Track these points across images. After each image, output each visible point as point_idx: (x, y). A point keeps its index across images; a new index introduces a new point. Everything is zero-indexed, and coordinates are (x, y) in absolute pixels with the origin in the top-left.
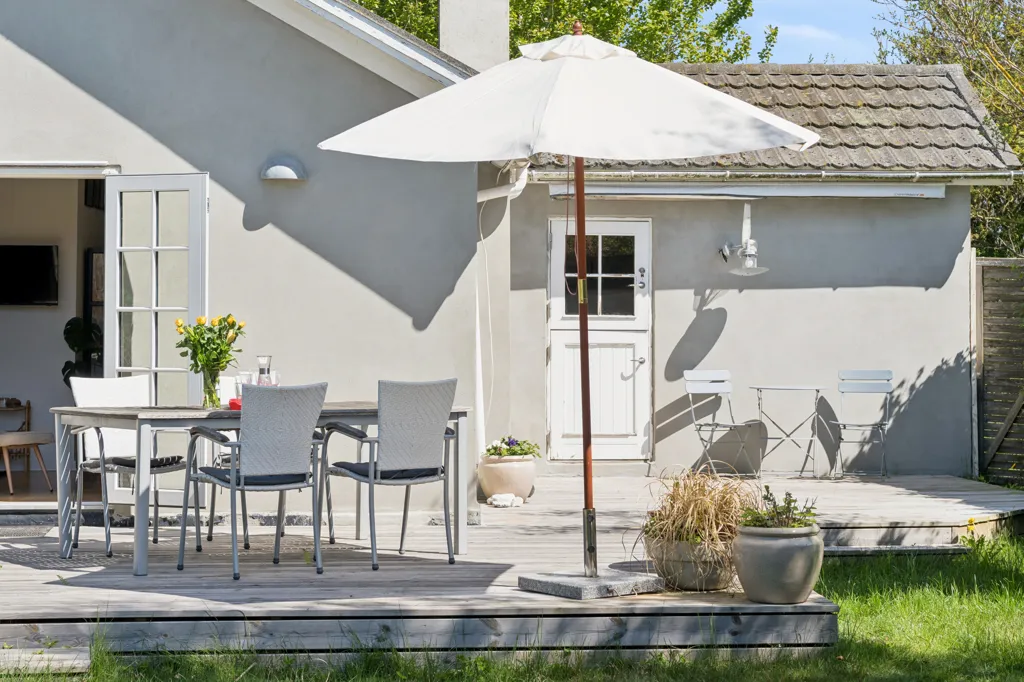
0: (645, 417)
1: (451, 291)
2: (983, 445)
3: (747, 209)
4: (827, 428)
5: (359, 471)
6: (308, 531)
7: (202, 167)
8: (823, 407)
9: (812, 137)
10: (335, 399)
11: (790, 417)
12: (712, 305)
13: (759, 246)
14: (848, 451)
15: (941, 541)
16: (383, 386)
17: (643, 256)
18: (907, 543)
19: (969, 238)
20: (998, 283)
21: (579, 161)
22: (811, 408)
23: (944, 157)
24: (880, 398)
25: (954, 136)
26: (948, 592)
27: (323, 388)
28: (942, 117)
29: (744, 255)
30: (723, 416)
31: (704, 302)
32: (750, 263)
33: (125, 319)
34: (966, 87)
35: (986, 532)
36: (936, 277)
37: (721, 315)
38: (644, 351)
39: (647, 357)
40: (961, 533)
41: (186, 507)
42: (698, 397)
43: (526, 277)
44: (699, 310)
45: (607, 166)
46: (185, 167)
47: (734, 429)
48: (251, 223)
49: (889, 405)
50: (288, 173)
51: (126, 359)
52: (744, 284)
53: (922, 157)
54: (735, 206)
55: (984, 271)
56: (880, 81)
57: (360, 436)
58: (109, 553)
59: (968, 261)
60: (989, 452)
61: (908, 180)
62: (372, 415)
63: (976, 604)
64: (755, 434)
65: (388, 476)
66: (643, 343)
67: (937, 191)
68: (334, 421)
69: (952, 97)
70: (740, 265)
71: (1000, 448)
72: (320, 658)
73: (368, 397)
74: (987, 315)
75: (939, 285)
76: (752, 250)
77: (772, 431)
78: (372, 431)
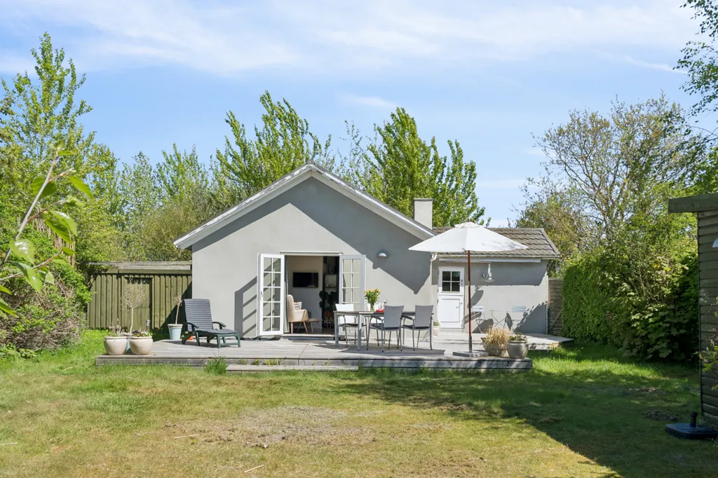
0: (462, 317)
1: (423, 284)
2: (549, 326)
3: (489, 265)
4: (509, 321)
5: (410, 327)
6: (388, 342)
7: (363, 253)
8: (508, 316)
9: (525, 247)
10: (405, 310)
11: (499, 317)
12: (479, 290)
13: (492, 275)
14: (514, 326)
15: (545, 348)
16: (417, 307)
17: (462, 277)
18: (537, 348)
19: (546, 273)
20: (554, 285)
21: (469, 251)
22: (505, 316)
23: (541, 252)
24: (523, 313)
25: (542, 247)
26: (552, 359)
27: (403, 307)
28: (539, 242)
29: (489, 277)
30: (482, 317)
31: (478, 288)
32: (490, 279)
33: (344, 290)
34: (545, 234)
35: (556, 346)
36: (537, 282)
37: (482, 292)
38: (462, 301)
39: (463, 302)
40: (550, 346)
41: (355, 336)
42: (476, 313)
43: (435, 282)
44: (476, 291)
45: (454, 254)
46: (358, 253)
47: (485, 321)
48: (375, 267)
49: (525, 315)
50: (384, 255)
51: (344, 300)
52: (488, 284)
53: (536, 252)
54: (486, 265)
55: (550, 281)
56: (523, 232)
57: (411, 319)
58: (347, 346)
59: (546, 279)
60: (550, 328)
61: (531, 258)
62: (413, 314)
63: (561, 362)
64: (490, 322)
65: (417, 328)
66: (462, 298)
67: (539, 261)
68: (405, 315)
69: (542, 237)
70: (487, 279)
71: (554, 327)
72: (410, 369)
73: (413, 310)
74: (551, 293)
75: (538, 285)
76: (490, 275)
77: (494, 321)
78: (413, 317)
